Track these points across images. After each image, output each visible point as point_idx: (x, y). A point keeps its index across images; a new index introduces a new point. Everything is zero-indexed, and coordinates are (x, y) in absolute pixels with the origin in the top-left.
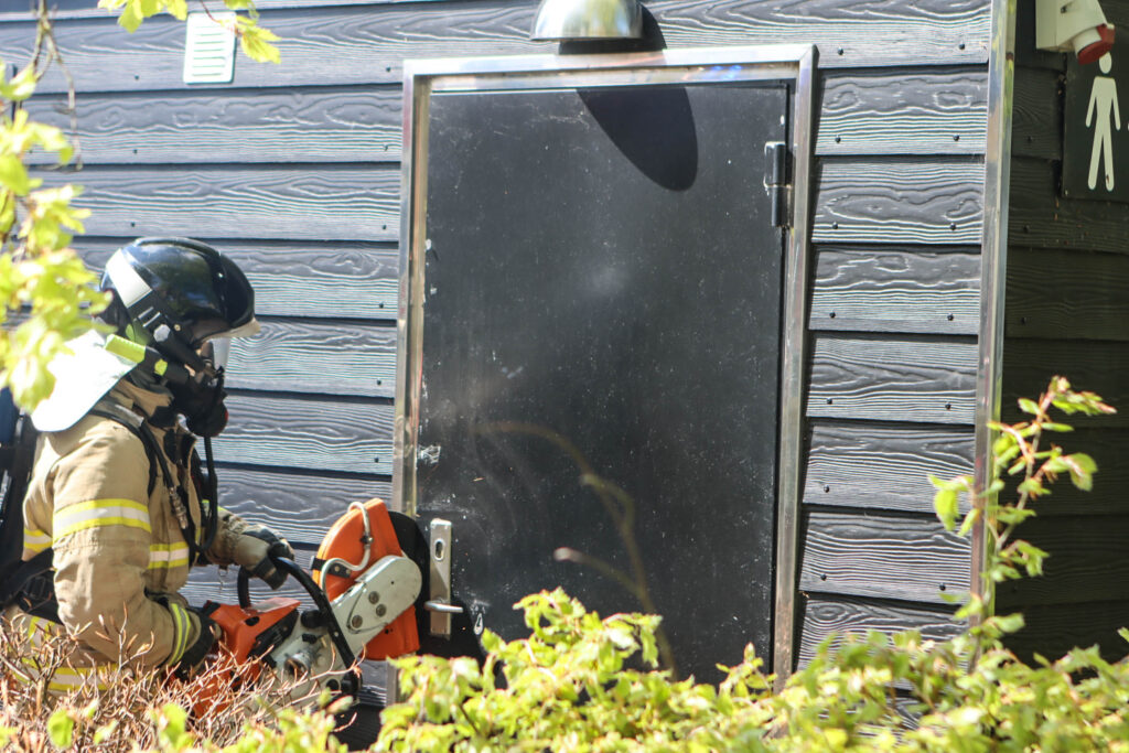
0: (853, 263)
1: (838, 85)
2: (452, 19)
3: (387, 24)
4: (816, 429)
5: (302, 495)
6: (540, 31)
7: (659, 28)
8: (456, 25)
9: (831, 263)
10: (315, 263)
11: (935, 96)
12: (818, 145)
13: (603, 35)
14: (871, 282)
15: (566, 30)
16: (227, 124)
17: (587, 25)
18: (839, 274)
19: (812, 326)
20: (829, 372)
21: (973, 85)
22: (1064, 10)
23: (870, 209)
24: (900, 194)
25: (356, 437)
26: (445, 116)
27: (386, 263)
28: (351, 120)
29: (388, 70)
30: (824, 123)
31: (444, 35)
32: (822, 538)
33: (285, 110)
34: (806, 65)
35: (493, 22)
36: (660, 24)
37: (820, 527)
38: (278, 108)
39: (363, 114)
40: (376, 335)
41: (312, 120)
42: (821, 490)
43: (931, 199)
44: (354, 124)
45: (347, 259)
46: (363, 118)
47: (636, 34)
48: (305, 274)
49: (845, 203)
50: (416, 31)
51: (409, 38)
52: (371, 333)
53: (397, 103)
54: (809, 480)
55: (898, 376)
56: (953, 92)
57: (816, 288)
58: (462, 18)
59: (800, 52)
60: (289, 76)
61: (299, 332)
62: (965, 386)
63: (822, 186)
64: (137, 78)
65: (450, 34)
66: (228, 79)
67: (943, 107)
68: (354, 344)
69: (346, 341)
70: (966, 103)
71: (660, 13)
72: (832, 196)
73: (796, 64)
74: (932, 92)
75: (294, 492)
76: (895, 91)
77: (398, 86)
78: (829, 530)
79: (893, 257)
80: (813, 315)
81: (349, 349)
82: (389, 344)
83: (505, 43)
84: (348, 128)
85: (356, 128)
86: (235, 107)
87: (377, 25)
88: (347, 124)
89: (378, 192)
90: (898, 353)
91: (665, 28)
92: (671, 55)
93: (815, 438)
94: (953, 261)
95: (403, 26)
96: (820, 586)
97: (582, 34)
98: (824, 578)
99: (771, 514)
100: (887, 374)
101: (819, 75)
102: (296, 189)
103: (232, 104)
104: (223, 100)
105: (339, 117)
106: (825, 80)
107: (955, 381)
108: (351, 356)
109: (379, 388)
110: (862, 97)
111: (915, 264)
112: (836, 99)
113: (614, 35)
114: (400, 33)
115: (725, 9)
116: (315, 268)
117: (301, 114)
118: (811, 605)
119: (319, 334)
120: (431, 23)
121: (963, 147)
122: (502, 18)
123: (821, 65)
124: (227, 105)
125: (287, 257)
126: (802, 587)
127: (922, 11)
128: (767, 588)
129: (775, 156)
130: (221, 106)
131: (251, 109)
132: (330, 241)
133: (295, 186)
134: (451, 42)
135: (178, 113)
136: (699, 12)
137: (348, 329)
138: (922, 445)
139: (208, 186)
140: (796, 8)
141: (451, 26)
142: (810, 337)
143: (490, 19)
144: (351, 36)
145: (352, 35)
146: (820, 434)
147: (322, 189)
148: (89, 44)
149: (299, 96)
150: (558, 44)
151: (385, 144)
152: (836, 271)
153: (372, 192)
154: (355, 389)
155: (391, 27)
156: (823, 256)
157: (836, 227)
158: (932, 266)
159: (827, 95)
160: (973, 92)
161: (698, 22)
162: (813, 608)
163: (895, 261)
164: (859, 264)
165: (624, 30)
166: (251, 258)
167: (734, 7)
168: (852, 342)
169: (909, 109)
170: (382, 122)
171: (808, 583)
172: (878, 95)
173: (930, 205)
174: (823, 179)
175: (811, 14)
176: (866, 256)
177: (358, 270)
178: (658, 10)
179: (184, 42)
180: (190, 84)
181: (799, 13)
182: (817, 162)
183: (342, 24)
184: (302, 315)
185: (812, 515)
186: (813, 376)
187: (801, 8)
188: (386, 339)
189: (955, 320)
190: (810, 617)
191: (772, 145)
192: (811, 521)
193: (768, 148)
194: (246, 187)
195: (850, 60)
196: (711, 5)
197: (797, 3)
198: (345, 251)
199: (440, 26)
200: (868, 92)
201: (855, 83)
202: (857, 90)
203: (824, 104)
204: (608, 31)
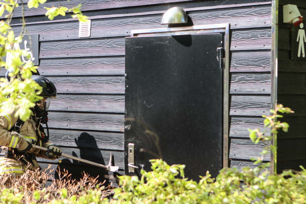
0: (240, 77)
1: (235, 33)
2: (142, 20)
4: (232, 118)
5: (109, 137)
6: (163, 22)
7: (192, 20)
8: (143, 21)
9: (234, 77)
10: (111, 80)
11: (259, 35)
12: (231, 48)
13: (178, 23)
14: (244, 82)
15: (169, 21)
16: (89, 47)
17: (174, 20)
18: (237, 80)
19: (231, 93)
20: (235, 104)
21: (268, 32)
22: (290, 13)
23: (244, 64)
24: (251, 59)
25: (122, 123)
26: (129, 43)
28: (119, 45)
29: (127, 33)
30: (232, 43)
31: (140, 24)
32: (234, 145)
33: (103, 43)
34: (227, 28)
35: (152, 20)
36: (192, 19)
37: (233, 143)
38: (101, 43)
39: (121, 44)
41: (109, 46)
42: (234, 133)
43: (259, 61)
44: (119, 46)
45: (119, 79)
46: (121, 45)
47: (186, 22)
48: (109, 83)
49: (238, 62)
50: (133, 23)
51: (132, 25)
54: (231, 131)
55: (251, 105)
56: (263, 34)
57: (231, 83)
58: (145, 19)
59: (226, 25)
60: (104, 35)
61: (108, 98)
62: (268, 107)
63: (232, 58)
64: (68, 37)
65: (142, 24)
66: (89, 36)
67: (261, 38)
69: (119, 100)
70: (266, 37)
71: (192, 17)
72: (234, 61)
73: (225, 28)
74: (258, 34)
75: (107, 137)
76: (249, 34)
78: (236, 143)
79: (250, 75)
80: (231, 90)
81: (120, 101)
83: (155, 25)
84: (118, 47)
85: (120, 47)
86: (91, 43)
87: (124, 22)
90: (251, 99)
92: (195, 27)
93: (232, 121)
94: (264, 76)
95: (130, 22)
96: (234, 157)
97: (173, 22)
98: (235, 155)
99: (221, 140)
100: (249, 104)
101: (231, 31)
102: (106, 63)
103: (90, 42)
104: (88, 41)
105: (116, 45)
106: (232, 32)
107: (265, 105)
110: (241, 36)
111: (255, 77)
112: (235, 37)
113: (181, 22)
114: (130, 24)
115: (208, 15)
116: (111, 82)
117: (107, 44)
118: (232, 162)
119: (112, 98)
120: (137, 21)
121: (266, 47)
122: (154, 19)
123: (231, 28)
124: (89, 42)
125: (104, 79)
126: (230, 157)
127: (255, 14)
128: (221, 158)
129: (220, 51)
130: (87, 43)
131: (95, 43)
132: (114, 75)
133: (105, 62)
134: (142, 26)
135: (78, 45)
136: (201, 16)
137: (119, 96)
138: (258, 121)
139: (85, 62)
141: (142, 21)
142: (230, 96)
143: (151, 19)
145: (118, 25)
146: (233, 120)
147: (112, 62)
148: (56, 29)
149: (106, 40)
150: (168, 25)
152: (236, 79)
154: (121, 111)
155: (128, 22)
156: (233, 75)
157: (236, 68)
158: (259, 77)
159: (233, 36)
160: (268, 34)
161: (201, 19)
162: (233, 163)
163: (250, 76)
164: (241, 77)
165: (183, 21)
166: (96, 80)
167: (210, 15)
168: (240, 97)
169: (253, 38)
171: (231, 156)
172: (245, 35)
173: (258, 62)
174: (232, 56)
175: (228, 16)
176: (243, 75)
177: (121, 82)
179: (79, 27)
180: (80, 38)
181: (225, 16)
182: (230, 52)
183: (116, 22)
184: (108, 93)
185: (232, 139)
186: (231, 105)
189: (265, 90)
190: (232, 165)
191: (219, 48)
192: (231, 141)
193: (218, 49)
194: (94, 62)
195: (238, 27)
196: (204, 14)
197: (225, 13)
198: (118, 77)
199: (139, 22)
200: (243, 35)
201: (239, 33)
202: (240, 34)
203: (232, 38)
204: (179, 22)
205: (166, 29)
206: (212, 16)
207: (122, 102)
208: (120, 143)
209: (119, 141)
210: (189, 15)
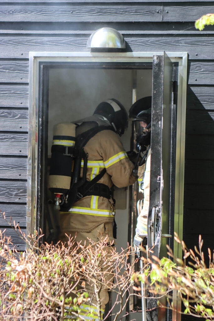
1: (195, 65)
2: (47, 40)
3: (21, 40)
7: (129, 45)
8: (49, 41)
12: (189, 81)
23: (207, 100)
25: (10, 168)
27: (22, 114)
28: (6, 69)
29: (22, 54)
30: (190, 75)
31: (44, 44)
34: (185, 57)
35: (64, 41)
36: (129, 44)
39: (11, 68)
40: (19, 136)
44: (7, 71)
45: (6, 113)
46: (11, 69)
47: (123, 47)
50: (32, 43)
51: (30, 45)
52: (16, 136)
53: (26, 65)
58: (51, 39)
59: (184, 55)
65: (47, 44)
68: (9, 139)
73: (181, 58)
77: (27, 60)
81: (7, 141)
82: (24, 139)
84: (6, 72)
85: (8, 72)
87: (17, 40)
88: (5, 71)
89: (18, 92)
91: (132, 46)
95: (27, 41)
97: (107, 47)
98: (193, 205)
101: (189, 61)
106: (191, 63)
108: (8, 143)
109: (21, 153)
110: (204, 68)
112: (194, 68)
113: (116, 47)
114: (26, 43)
115: (154, 41)
120: (39, 41)
122: (67, 40)
123: (190, 58)
134: (47, 47)
136: (144, 41)
137: (6, 135)
140: (180, 42)
141: (47, 42)
143: (62, 40)
144: (5, 43)
151: (21, 77)
153: (16, 92)
154: (11, 153)
157: (196, 105)
159: (191, 67)
161: (144, 44)
165: (119, 45)
167: (157, 41)
170: (19, 70)
172: (209, 68)
175: (185, 44)
177: (11, 116)
178: (129, 40)
181: (181, 43)
182: (189, 86)
187: (182, 42)
188: (23, 138)
195: (200, 57)
196: (148, 40)
197: (180, 40)
198: (4, 110)
199: (42, 42)
200: (206, 67)
201: (201, 64)
202: (201, 66)
203: (190, 70)
204: (114, 46)
205: (89, 54)
206: (162, 43)
207: (12, 141)
208: (6, 194)
209: (6, 190)
210: (125, 39)
